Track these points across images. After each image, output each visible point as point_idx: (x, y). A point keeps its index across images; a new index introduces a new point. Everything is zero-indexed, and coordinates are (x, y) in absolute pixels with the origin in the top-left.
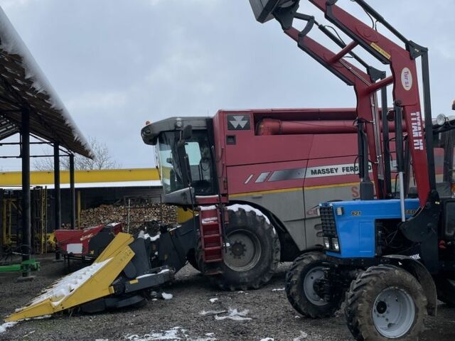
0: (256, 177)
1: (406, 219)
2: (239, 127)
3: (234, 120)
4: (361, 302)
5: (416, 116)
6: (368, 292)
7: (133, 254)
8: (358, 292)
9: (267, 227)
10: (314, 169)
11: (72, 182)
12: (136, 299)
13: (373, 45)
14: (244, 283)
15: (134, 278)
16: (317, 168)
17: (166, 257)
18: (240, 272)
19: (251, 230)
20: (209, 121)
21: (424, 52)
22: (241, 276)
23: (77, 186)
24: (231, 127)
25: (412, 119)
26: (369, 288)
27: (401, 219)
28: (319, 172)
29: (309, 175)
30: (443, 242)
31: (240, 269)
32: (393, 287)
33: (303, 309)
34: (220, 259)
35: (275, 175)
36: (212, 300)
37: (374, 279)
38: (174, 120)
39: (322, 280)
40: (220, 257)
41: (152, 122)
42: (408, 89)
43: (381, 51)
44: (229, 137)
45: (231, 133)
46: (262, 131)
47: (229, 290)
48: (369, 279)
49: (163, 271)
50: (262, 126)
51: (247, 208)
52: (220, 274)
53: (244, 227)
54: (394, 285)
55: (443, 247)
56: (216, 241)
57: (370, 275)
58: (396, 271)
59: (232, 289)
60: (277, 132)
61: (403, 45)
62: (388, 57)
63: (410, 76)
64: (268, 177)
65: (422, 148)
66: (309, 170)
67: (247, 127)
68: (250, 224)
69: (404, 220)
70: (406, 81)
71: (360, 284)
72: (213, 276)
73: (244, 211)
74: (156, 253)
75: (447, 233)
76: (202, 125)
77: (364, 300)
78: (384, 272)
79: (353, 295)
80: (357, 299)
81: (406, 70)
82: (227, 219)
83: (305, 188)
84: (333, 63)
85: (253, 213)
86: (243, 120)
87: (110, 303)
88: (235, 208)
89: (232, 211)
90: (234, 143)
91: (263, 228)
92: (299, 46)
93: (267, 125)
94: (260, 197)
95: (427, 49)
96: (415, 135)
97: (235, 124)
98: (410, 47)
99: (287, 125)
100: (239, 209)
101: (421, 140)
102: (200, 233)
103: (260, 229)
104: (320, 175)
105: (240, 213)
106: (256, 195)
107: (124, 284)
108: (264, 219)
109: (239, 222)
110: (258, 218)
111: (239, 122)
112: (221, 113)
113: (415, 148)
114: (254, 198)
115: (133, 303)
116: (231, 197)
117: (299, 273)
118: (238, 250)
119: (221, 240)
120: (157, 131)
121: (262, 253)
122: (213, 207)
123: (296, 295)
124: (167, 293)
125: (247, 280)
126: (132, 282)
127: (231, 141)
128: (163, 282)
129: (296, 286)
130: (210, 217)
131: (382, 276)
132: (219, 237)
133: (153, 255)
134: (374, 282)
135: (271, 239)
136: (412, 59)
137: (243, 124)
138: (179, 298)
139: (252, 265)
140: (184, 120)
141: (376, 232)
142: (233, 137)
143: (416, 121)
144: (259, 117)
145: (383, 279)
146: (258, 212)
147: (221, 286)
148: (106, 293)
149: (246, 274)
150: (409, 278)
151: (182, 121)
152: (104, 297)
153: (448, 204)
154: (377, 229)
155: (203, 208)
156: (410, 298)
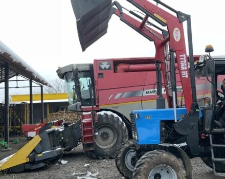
0: (115, 95)
1: (178, 120)
2: (105, 69)
3: (102, 64)
4: (140, 175)
5: (183, 57)
6: (145, 168)
7: (40, 139)
8: (139, 168)
9: (120, 124)
10: (147, 91)
11: (42, 100)
12: (42, 165)
13: (155, 15)
14: (107, 155)
15: (41, 153)
16: (149, 90)
17: (67, 140)
18: (105, 149)
19: (111, 125)
20: (91, 66)
21: (188, 18)
22: (105, 151)
23: (44, 101)
24: (100, 69)
25: (181, 59)
26: (145, 166)
27: (174, 121)
28: (151, 92)
29: (145, 94)
30: (203, 134)
31: (105, 147)
32: (162, 165)
33: (124, 174)
34: (92, 142)
35: (126, 94)
36: (86, 165)
37: (149, 160)
38: (72, 66)
39: (135, 157)
40: (92, 141)
41: (61, 67)
42: (177, 40)
43: (160, 18)
44: (100, 74)
45: (101, 72)
46: (118, 70)
47: (98, 159)
48: (146, 159)
49: (57, 149)
50: (118, 68)
51: (109, 113)
52: (92, 150)
53: (107, 124)
54: (163, 163)
55: (203, 137)
56: (90, 131)
57: (146, 158)
58: (164, 155)
59: (100, 158)
60: (126, 71)
61: (175, 15)
62: (165, 21)
63: (179, 33)
64: (121, 96)
65: (187, 76)
66: (145, 91)
67: (109, 68)
68: (111, 122)
69: (176, 121)
70: (176, 36)
71: (140, 163)
72: (90, 151)
73: (107, 115)
74: (62, 138)
75: (206, 129)
76: (88, 68)
77: (142, 173)
78: (155, 155)
79: (136, 170)
80: (138, 173)
81: (176, 29)
82: (96, 119)
83: (143, 102)
84: (141, 29)
85: (112, 116)
86: (107, 64)
87: (27, 167)
88: (102, 113)
89: (101, 115)
90: (103, 77)
91: (118, 125)
92: (121, 20)
93: (121, 67)
94: (117, 107)
95: (190, 16)
96: (183, 68)
97: (103, 67)
98: (179, 15)
99: (132, 67)
100: (105, 114)
101: (187, 72)
102: (81, 127)
103: (116, 124)
104: (151, 94)
105: (105, 116)
106: (115, 106)
107: (35, 157)
108: (119, 119)
109: (104, 121)
110: (115, 119)
111: (105, 65)
112: (96, 61)
113: (183, 77)
114: (114, 107)
115: (39, 167)
116: (101, 107)
117: (122, 152)
118: (105, 136)
119: (93, 131)
120: (63, 72)
121: (117, 138)
122: (90, 113)
123: (120, 165)
124: (65, 160)
125: (108, 153)
126: (39, 155)
127: (101, 76)
128: (56, 155)
129: (120, 160)
130: (88, 118)
131: (154, 158)
132: (91, 130)
133: (61, 139)
134: (148, 162)
135: (122, 131)
136: (181, 22)
137: (107, 67)
138: (71, 163)
139: (112, 145)
140: (78, 65)
141: (161, 129)
142: (102, 74)
143: (183, 60)
144: (116, 63)
145: (155, 160)
146: (116, 115)
147: (94, 156)
148: (25, 161)
149: (108, 150)
150: (173, 158)
151: (76, 66)
152: (24, 164)
153: (207, 111)
154: (161, 126)
155: (84, 113)
156: (174, 171)
